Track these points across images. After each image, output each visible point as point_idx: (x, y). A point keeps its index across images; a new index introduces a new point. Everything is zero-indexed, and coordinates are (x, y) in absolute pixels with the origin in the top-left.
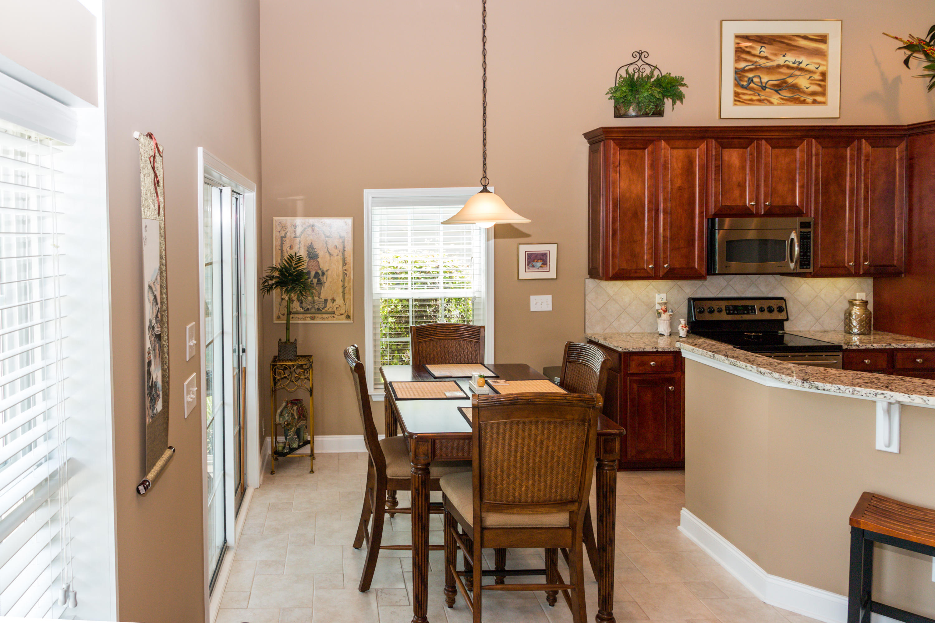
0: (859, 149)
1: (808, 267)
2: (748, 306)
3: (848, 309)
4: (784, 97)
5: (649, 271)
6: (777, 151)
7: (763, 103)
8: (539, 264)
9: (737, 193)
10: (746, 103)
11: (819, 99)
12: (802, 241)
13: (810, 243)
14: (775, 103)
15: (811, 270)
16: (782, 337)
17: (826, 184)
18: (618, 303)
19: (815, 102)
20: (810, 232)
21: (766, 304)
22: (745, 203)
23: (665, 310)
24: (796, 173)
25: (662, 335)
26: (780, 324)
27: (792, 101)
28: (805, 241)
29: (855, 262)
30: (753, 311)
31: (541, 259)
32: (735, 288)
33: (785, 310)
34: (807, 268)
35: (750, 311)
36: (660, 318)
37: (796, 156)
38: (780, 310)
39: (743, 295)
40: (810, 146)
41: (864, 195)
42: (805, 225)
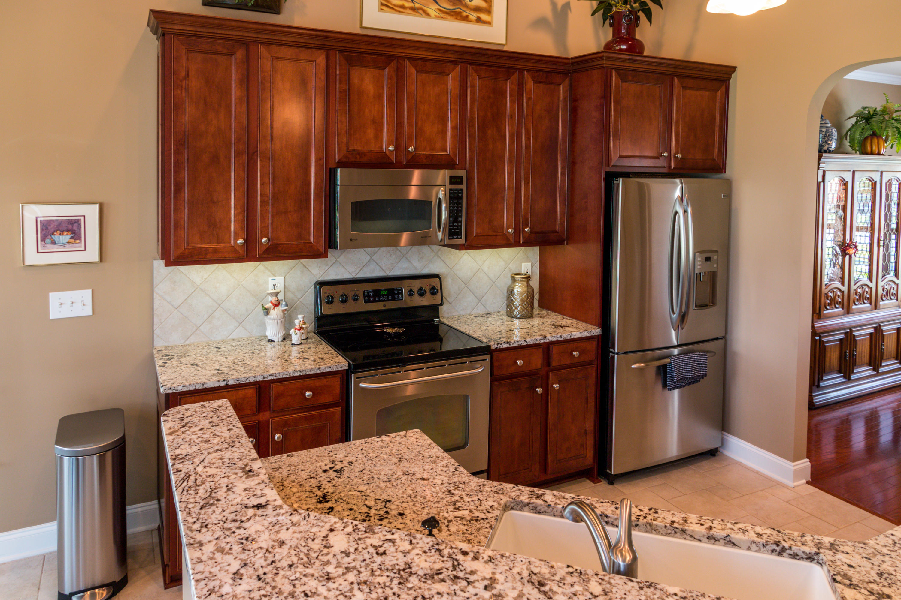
0: (521, 85)
1: (459, 237)
2: (393, 289)
3: (510, 287)
4: (444, 9)
5: (238, 248)
6: (424, 76)
7: (417, 12)
8: (66, 238)
9: (370, 132)
10: (396, 10)
11: (484, 17)
12: (451, 201)
13: (462, 204)
14: (433, 16)
15: (462, 241)
16: (437, 326)
17: (483, 127)
18: (209, 295)
19: (479, 20)
20: (461, 190)
21: (416, 285)
22: (381, 147)
23: (276, 303)
24: (447, 109)
25: (271, 341)
26: (435, 309)
27: (452, 16)
28: (456, 201)
29: (515, 229)
30: (400, 296)
31: (68, 230)
32: (380, 264)
33: (439, 291)
34: (457, 238)
35: (396, 296)
36: (269, 317)
37: (447, 86)
38: (434, 292)
39: (391, 274)
40: (464, 75)
41: (526, 144)
42: (455, 180)
